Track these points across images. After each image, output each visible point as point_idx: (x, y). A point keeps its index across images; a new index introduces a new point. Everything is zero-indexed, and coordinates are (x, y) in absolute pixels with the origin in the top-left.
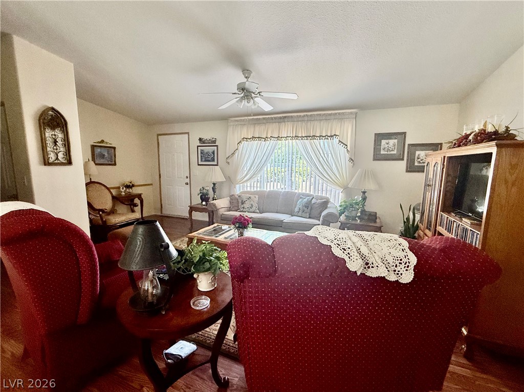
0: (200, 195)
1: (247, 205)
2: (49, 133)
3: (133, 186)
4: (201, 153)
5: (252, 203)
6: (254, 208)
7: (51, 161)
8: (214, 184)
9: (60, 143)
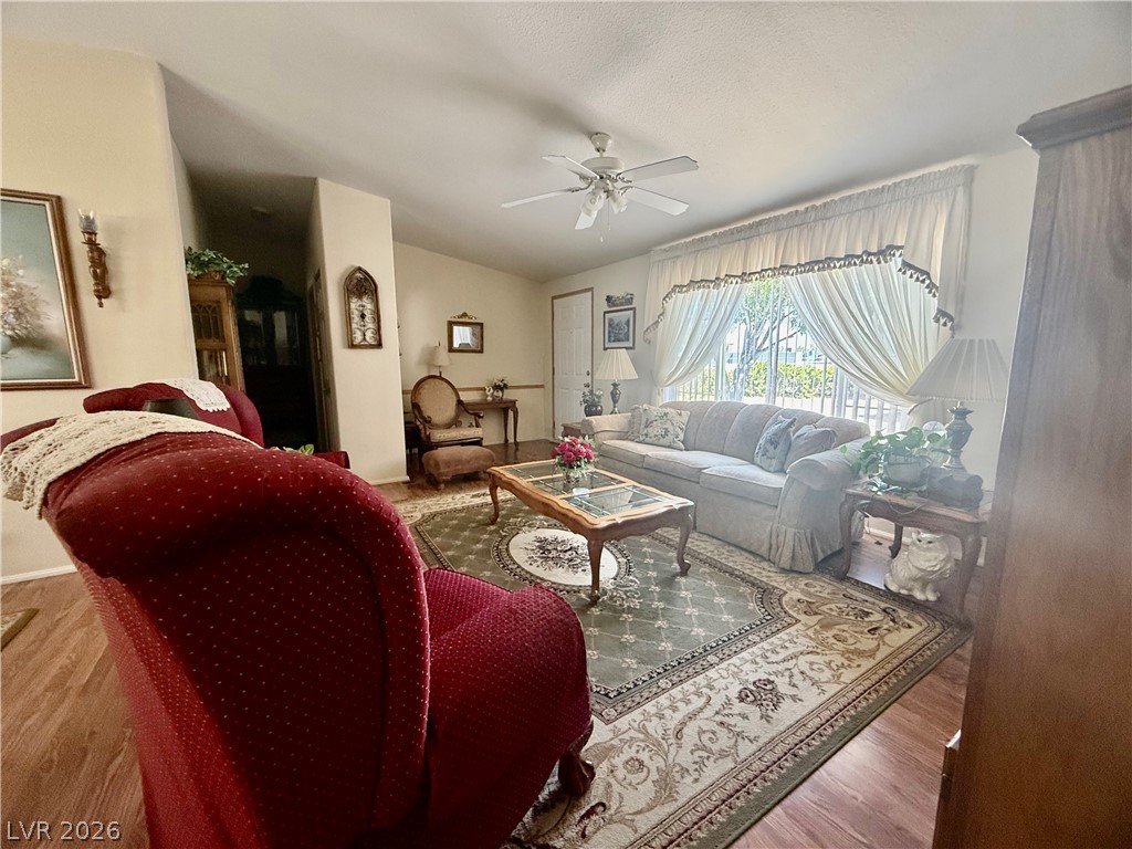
0: (584, 406)
1: (655, 430)
2: (355, 304)
3: (506, 386)
4: (610, 325)
5: (668, 426)
6: (670, 437)
7: (357, 342)
8: (615, 385)
9: (369, 316)
